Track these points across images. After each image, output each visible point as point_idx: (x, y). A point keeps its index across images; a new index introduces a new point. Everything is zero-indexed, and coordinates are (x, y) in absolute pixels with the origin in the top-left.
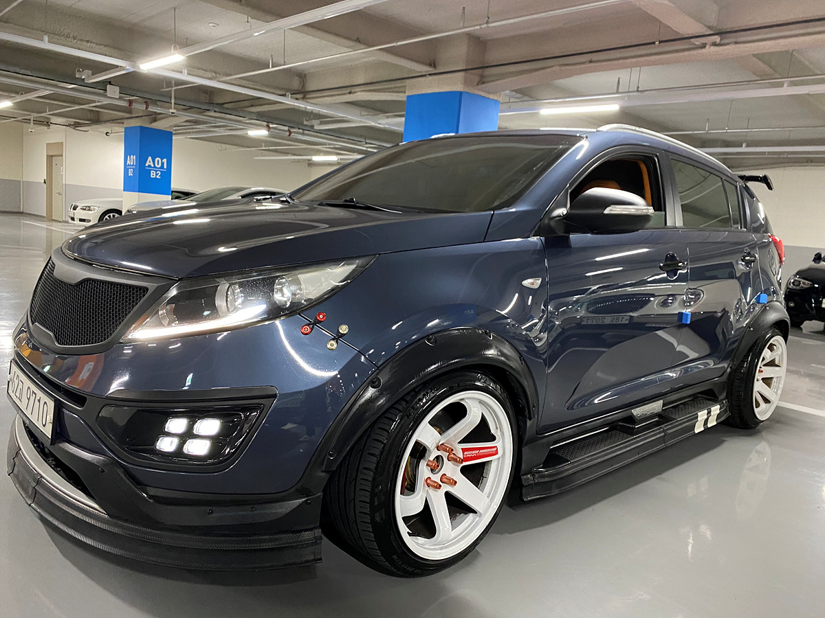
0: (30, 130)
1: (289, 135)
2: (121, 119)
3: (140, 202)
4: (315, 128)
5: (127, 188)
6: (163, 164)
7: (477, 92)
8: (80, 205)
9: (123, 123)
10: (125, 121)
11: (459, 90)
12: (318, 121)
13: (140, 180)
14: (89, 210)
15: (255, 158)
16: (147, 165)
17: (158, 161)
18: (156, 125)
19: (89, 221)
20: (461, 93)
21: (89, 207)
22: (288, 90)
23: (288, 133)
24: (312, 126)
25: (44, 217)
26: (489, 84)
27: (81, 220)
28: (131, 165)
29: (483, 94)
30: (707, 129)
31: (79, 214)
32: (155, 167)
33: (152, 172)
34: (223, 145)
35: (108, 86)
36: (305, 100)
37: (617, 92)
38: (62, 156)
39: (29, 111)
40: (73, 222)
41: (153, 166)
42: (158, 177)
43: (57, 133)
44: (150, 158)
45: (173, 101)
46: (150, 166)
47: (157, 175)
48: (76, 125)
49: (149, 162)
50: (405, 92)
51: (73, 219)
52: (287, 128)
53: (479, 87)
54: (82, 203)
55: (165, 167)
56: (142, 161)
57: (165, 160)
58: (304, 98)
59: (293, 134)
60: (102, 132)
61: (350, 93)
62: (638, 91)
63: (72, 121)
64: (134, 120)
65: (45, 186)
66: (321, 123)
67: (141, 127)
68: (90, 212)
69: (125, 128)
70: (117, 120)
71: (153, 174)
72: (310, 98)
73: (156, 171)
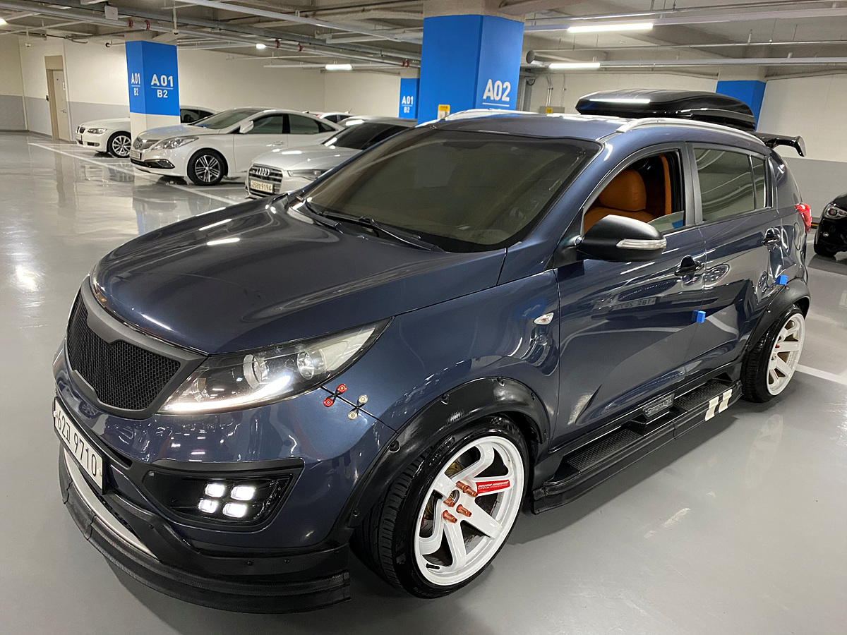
0: (26, 45)
1: (300, 50)
2: (120, 32)
3: (149, 129)
4: (327, 42)
5: (134, 108)
6: (169, 82)
7: (498, 15)
8: (87, 128)
9: (124, 36)
10: (126, 35)
11: (480, 14)
12: (330, 35)
13: (146, 101)
14: (96, 133)
15: (265, 66)
16: (152, 84)
17: (164, 79)
18: (157, 40)
19: (98, 145)
20: (482, 17)
21: (96, 129)
23: (299, 48)
24: (324, 41)
25: (50, 136)
26: (512, 6)
27: (89, 144)
28: (135, 84)
29: (506, 16)
30: (749, 41)
31: (87, 137)
32: (161, 85)
33: (158, 91)
34: (230, 54)
35: (106, 8)
36: (316, 17)
37: (652, 10)
38: (63, 70)
39: (23, 24)
40: (81, 145)
41: (158, 84)
42: (164, 96)
43: (54, 46)
44: (155, 76)
45: (175, 20)
46: (155, 85)
47: (163, 94)
48: (73, 37)
49: (155, 80)
50: (422, 13)
51: (81, 142)
52: (298, 43)
53: (501, 9)
54: (90, 125)
55: (172, 85)
56: (146, 80)
57: (171, 78)
58: (314, 15)
59: (304, 49)
60: (103, 44)
61: (363, 11)
62: (674, 9)
63: (71, 33)
64: (134, 34)
65: (48, 103)
66: (334, 37)
67: (142, 42)
68: (98, 135)
69: (126, 43)
70: (117, 33)
71: (159, 93)
72: (321, 15)
73: (163, 90)
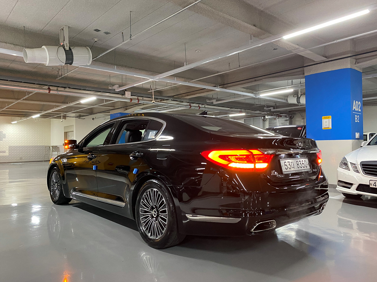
0: (61, 121)
1: (199, 108)
2: (108, 110)
12: (215, 100)
22: (217, 84)
29: (356, 69)
35: (126, 92)
38: (73, 131)
43: (70, 121)
45: (153, 97)
63: (79, 114)
64: (116, 110)
69: (111, 115)
